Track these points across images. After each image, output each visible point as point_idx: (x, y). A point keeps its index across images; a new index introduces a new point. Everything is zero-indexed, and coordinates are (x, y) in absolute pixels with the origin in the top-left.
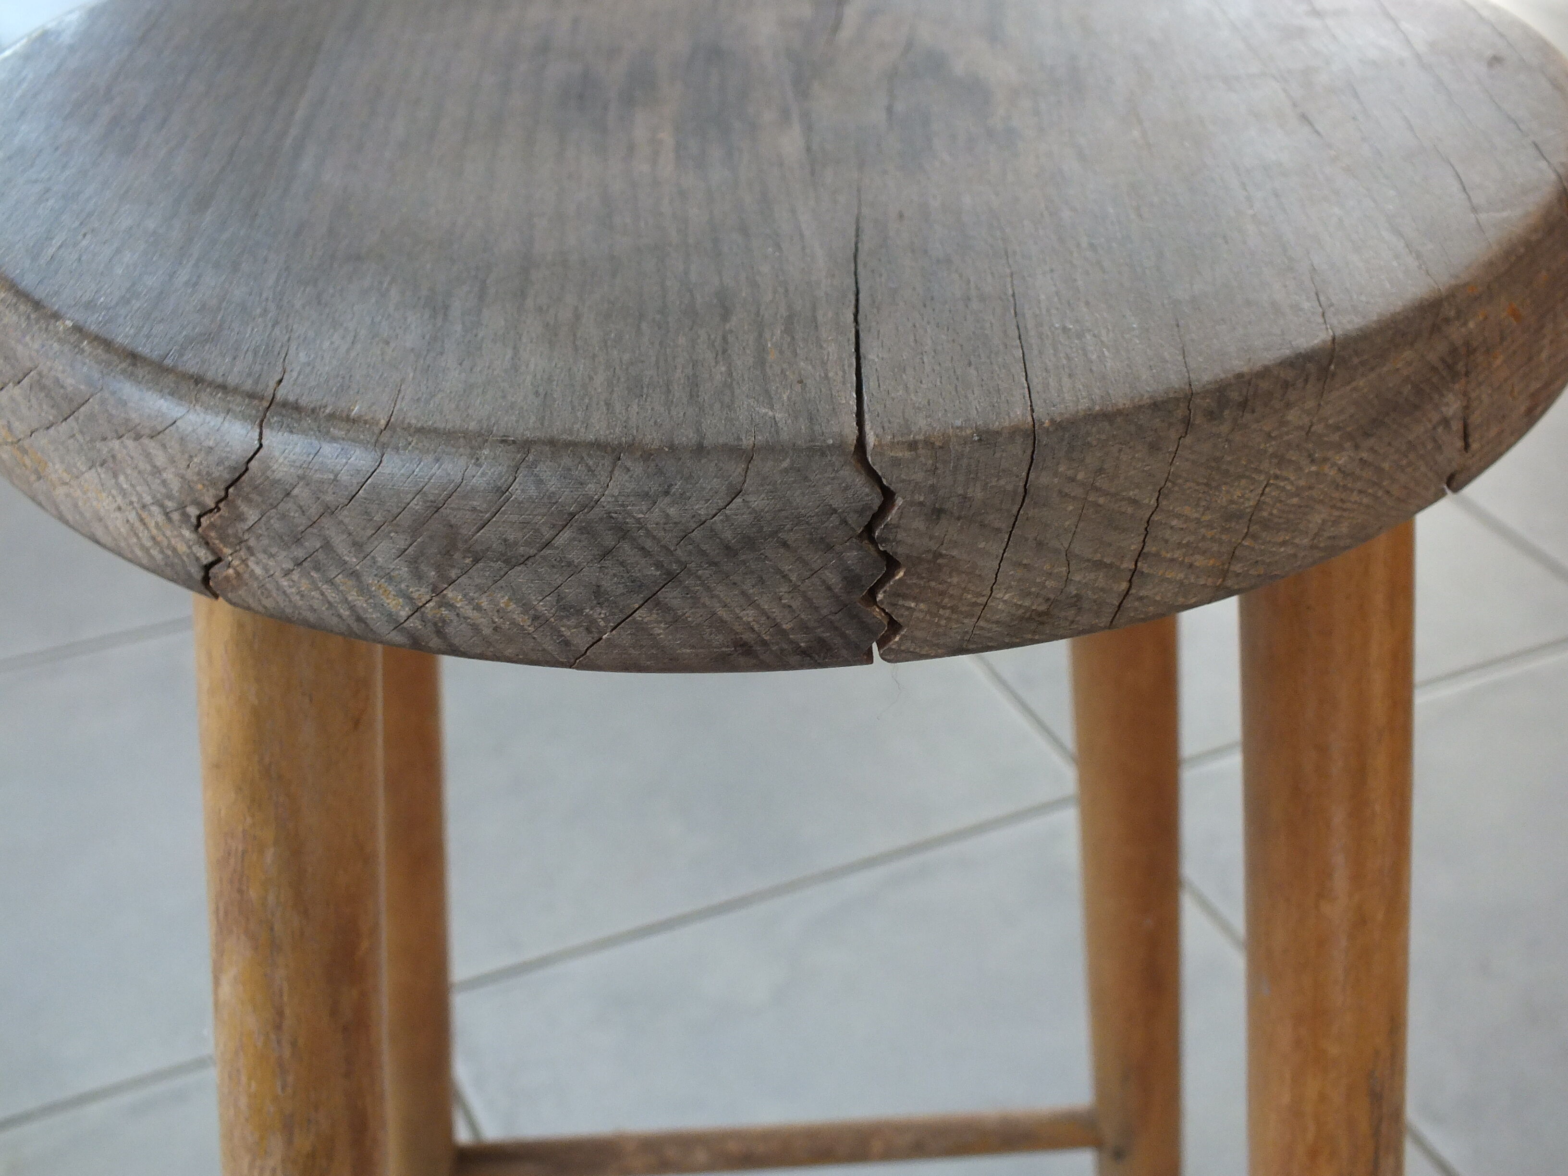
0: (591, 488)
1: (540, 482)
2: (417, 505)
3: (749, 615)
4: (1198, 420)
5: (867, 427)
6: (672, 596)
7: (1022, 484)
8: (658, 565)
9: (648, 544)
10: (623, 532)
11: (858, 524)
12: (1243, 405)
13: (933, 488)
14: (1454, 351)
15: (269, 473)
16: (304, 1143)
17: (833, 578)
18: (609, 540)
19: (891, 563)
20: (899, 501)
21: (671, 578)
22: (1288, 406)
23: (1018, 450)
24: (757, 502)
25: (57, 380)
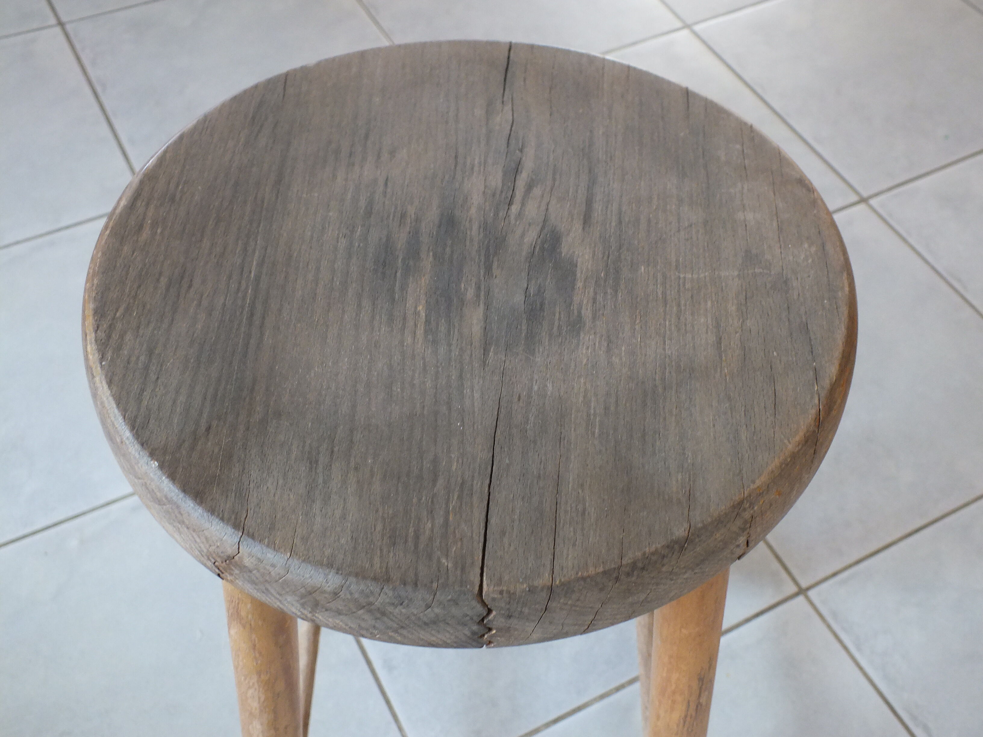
0: (371, 599)
1: (351, 594)
2: (303, 590)
3: (434, 639)
4: (623, 577)
5: (485, 578)
6: (404, 632)
7: (545, 607)
8: (397, 624)
9: (394, 619)
10: (384, 614)
11: (478, 619)
12: (643, 569)
13: (508, 609)
14: (746, 522)
15: (243, 563)
16: (264, 677)
17: (468, 633)
18: (378, 615)
19: (490, 630)
20: (494, 613)
21: (402, 627)
22: (663, 565)
23: (544, 595)
24: (437, 610)
25: (153, 490)
